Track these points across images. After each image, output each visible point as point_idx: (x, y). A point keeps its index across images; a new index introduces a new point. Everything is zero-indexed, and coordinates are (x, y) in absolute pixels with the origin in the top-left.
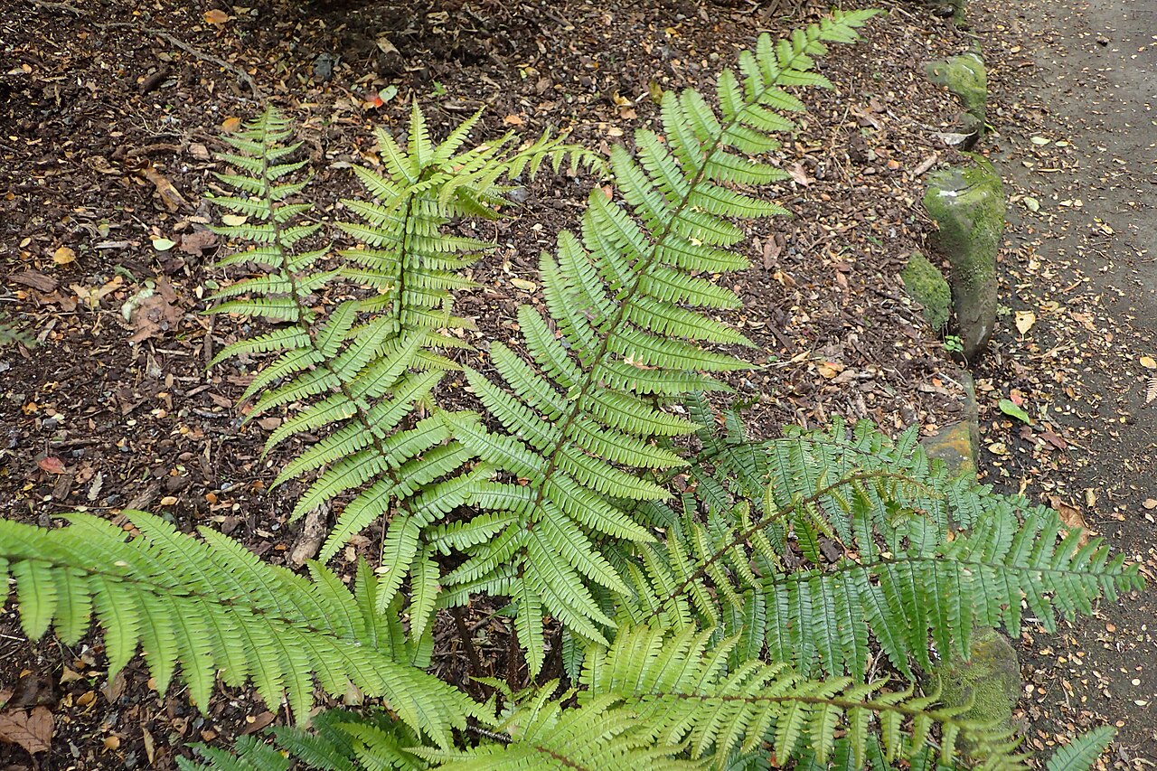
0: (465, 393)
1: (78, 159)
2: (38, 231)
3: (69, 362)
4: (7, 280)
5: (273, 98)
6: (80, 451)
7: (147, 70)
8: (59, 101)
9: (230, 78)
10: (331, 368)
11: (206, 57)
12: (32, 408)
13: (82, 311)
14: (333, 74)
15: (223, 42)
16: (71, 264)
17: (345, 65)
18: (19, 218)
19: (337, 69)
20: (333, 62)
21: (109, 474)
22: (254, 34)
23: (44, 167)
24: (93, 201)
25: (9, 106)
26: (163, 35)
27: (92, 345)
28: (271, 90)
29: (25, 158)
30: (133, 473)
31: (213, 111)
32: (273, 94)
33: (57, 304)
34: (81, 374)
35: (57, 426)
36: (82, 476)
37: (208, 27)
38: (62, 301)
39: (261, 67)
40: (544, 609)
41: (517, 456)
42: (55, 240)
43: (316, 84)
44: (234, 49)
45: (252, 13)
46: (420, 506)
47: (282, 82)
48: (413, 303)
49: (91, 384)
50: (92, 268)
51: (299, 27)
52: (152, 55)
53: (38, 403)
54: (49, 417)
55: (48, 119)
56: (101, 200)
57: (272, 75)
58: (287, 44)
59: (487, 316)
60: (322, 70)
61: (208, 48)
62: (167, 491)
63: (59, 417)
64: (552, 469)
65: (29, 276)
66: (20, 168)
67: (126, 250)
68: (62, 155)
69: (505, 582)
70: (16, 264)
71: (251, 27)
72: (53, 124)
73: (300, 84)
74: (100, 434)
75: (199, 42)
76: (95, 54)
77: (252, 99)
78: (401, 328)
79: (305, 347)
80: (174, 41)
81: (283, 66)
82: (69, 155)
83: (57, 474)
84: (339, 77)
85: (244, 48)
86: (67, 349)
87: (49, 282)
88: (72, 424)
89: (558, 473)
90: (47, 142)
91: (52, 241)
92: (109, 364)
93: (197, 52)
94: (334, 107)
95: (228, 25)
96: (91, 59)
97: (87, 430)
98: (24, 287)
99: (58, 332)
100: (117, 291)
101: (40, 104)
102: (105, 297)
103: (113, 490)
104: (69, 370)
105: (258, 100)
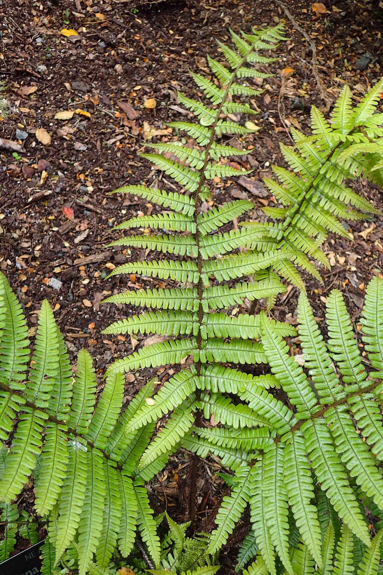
0: (319, 300)
1: (192, 55)
2: (147, 84)
3: (115, 162)
4: (116, 104)
5: (322, 67)
6: (88, 213)
7: (262, 23)
8: (205, 21)
9: (305, 46)
10: (199, 241)
11: (299, 29)
12: (82, 177)
13: (140, 137)
14: (367, 67)
15: (314, 24)
16: (151, 110)
17: (378, 65)
18: (143, 73)
19: (371, 66)
20: (371, 60)
21: (93, 234)
22: (336, 26)
23: (172, 52)
24: (184, 81)
25: (181, 14)
26: (283, 7)
27: (133, 159)
28: (324, 62)
29: (168, 44)
30: (106, 239)
31: (283, 61)
32: (324, 65)
33: (131, 128)
34: (116, 172)
35: (86, 193)
36: (80, 227)
37: (311, 12)
38: (134, 127)
39: (327, 47)
40: (248, 509)
41: (299, 386)
42: (152, 93)
43: (353, 69)
44: (318, 31)
45: (342, 14)
46: (207, 373)
47: (333, 60)
48: (299, 225)
49: (118, 180)
50: (160, 117)
51: (364, 32)
52: (270, 16)
53: (87, 176)
54: (87, 186)
55: (194, 29)
56: (189, 82)
57: (330, 54)
58: (350, 39)
59: (366, 259)
60: (361, 62)
61: (304, 24)
62: (114, 259)
63: (90, 189)
64: (320, 415)
65: (127, 107)
66: (162, 48)
67: (184, 116)
68: (186, 50)
69: (239, 460)
70: (125, 97)
71: (336, 22)
72: (194, 32)
73: (343, 65)
74: (104, 209)
75: (301, 19)
76: (241, 4)
77: (309, 63)
78: (283, 238)
79: (187, 216)
80: (287, 12)
81: (340, 51)
82: (190, 51)
83: (67, 219)
84: (369, 71)
85: (324, 32)
86: (119, 155)
87: (134, 114)
88: (95, 196)
89: (322, 421)
90: (185, 40)
91: (150, 93)
92: (134, 174)
93: (296, 24)
94: (355, 87)
95: (324, 16)
96: (237, 5)
97: (100, 204)
98: (121, 110)
99: (121, 143)
100: (165, 136)
101: (196, 20)
102: (157, 136)
103: (89, 243)
104: (112, 166)
105: (312, 65)
